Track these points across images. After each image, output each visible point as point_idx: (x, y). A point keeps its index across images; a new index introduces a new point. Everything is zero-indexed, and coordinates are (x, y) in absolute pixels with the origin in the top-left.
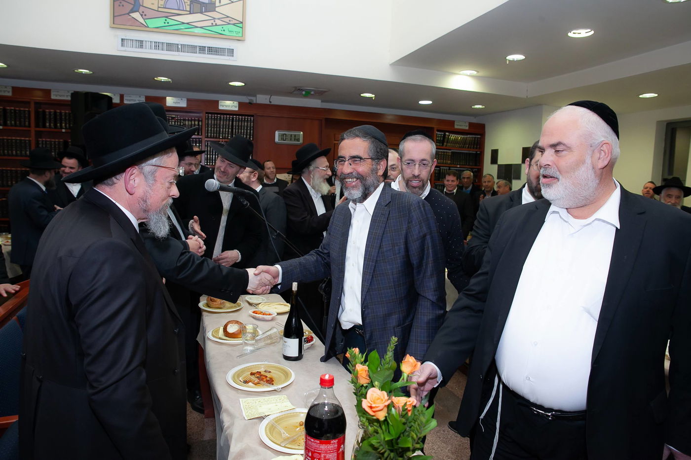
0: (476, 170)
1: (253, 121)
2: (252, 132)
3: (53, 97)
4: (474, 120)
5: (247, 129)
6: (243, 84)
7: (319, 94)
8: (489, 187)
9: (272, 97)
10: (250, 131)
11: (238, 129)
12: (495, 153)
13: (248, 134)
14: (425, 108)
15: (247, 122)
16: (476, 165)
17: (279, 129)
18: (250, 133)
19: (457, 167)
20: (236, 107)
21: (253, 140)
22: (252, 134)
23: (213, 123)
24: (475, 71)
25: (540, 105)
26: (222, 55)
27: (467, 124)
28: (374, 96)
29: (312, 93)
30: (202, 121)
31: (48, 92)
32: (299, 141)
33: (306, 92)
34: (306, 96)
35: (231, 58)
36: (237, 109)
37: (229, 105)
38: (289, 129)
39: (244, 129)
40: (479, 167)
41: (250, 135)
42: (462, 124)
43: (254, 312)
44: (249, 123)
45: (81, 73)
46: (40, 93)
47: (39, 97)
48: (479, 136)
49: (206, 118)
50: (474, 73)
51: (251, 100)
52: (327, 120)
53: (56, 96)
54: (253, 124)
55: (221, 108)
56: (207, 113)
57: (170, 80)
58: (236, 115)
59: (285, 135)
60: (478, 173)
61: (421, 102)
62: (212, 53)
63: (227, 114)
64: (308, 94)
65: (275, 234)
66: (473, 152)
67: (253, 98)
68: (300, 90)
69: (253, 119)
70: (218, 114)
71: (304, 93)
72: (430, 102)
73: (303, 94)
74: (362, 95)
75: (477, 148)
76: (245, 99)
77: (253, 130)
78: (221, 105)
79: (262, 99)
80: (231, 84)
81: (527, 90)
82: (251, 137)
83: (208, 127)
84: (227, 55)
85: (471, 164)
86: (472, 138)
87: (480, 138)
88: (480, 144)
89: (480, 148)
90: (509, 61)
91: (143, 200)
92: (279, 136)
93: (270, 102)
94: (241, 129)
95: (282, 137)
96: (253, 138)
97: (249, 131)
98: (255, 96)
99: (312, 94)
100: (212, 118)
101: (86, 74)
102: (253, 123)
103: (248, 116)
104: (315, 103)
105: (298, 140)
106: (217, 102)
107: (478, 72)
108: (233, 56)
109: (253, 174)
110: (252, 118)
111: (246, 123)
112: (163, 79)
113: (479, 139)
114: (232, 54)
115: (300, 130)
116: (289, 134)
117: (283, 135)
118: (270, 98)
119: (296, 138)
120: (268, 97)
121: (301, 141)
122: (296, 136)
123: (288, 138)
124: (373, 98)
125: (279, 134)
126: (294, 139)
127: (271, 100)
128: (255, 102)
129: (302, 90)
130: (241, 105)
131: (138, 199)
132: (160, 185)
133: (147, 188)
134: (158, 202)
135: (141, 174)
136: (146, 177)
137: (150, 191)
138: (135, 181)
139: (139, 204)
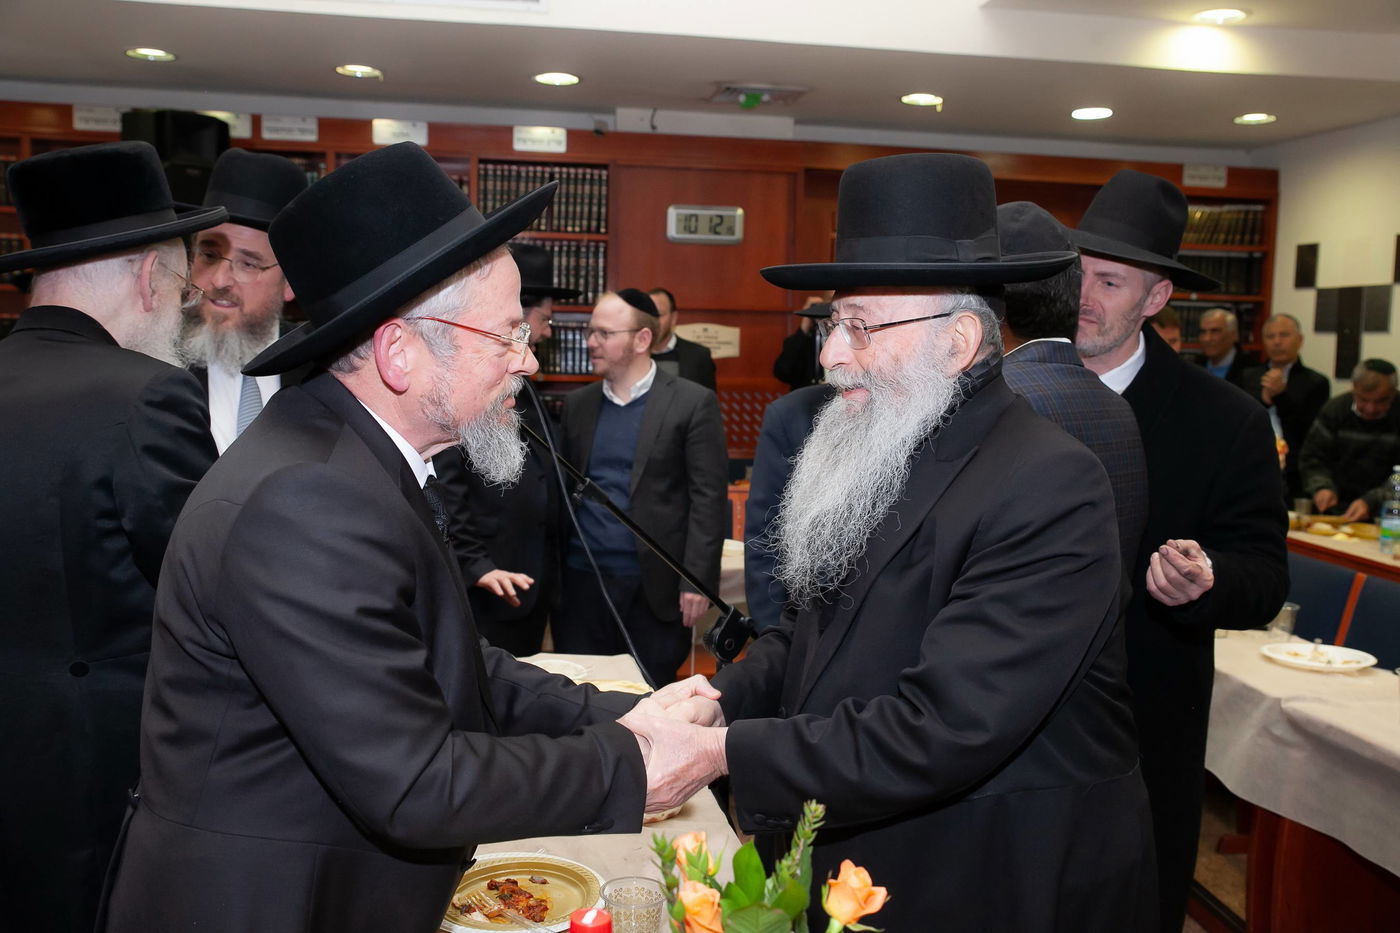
0: (1250, 306)
1: (607, 181)
2: (603, 210)
3: (79, 125)
4: (1243, 160)
5: (591, 204)
6: (574, 80)
7: (784, 99)
8: (1283, 352)
9: (658, 112)
10: (599, 208)
11: (567, 203)
12: (1308, 258)
13: (595, 216)
14: (1091, 131)
15: (592, 185)
16: (1248, 292)
17: (679, 200)
18: (599, 213)
19: (1189, 300)
20: (559, 143)
21: (606, 233)
22: (603, 216)
23: (498, 188)
24: (1242, 10)
27: (1223, 173)
28: (939, 101)
29: (766, 98)
30: (468, 183)
31: (65, 111)
32: (733, 233)
33: (747, 96)
34: (748, 108)
36: (561, 148)
37: (542, 138)
38: (708, 204)
39: (582, 203)
40: (1258, 298)
41: (599, 220)
42: (1204, 174)
44: (596, 188)
45: (145, 61)
46: (47, 116)
47: (44, 125)
48: (1260, 208)
49: (479, 175)
50: (1237, 15)
51: (602, 122)
52: (811, 173)
53: (87, 121)
54: (608, 191)
55: (518, 146)
56: (482, 161)
57: (377, 73)
58: (561, 165)
59: (693, 219)
60: (1254, 314)
61: (1080, 114)
63: (535, 164)
64: (755, 102)
66: (1238, 253)
67: (607, 119)
68: (731, 90)
69: (608, 176)
70: (510, 163)
71: (742, 98)
72: (1103, 113)
73: (738, 103)
74: (906, 99)
75: (1251, 242)
76: (585, 122)
77: (607, 205)
78: (519, 139)
79: (630, 120)
80: (541, 78)
82: (603, 224)
83: (485, 199)
85: (1233, 288)
86: (1239, 212)
87: (1263, 212)
88: (1261, 230)
89: (1261, 242)
91: (433, 402)
92: (678, 220)
93: (654, 127)
94: (575, 204)
95: (688, 224)
96: (606, 227)
97: (595, 209)
98: (612, 112)
99: (767, 103)
100: (495, 175)
101: (157, 63)
102: (607, 186)
103: (593, 166)
104: (775, 127)
105: (731, 231)
106: (508, 131)
107: (1249, 12)
109: (640, 333)
110: (604, 173)
111: (587, 187)
112: (359, 70)
113: (1259, 216)
115: (734, 204)
116: (705, 216)
117: (688, 218)
118: (653, 117)
119: (726, 224)
120: (647, 113)
121: (739, 234)
122: (725, 220)
123: (704, 225)
124: (939, 109)
125: (678, 215)
126: (718, 229)
127: (656, 122)
128: (611, 128)
129: (735, 90)
130: (573, 136)
131: (421, 400)
132: (474, 355)
133: (439, 370)
134: (475, 399)
135: (417, 336)
136: (429, 343)
137: (448, 375)
138: (405, 357)
139: (424, 412)
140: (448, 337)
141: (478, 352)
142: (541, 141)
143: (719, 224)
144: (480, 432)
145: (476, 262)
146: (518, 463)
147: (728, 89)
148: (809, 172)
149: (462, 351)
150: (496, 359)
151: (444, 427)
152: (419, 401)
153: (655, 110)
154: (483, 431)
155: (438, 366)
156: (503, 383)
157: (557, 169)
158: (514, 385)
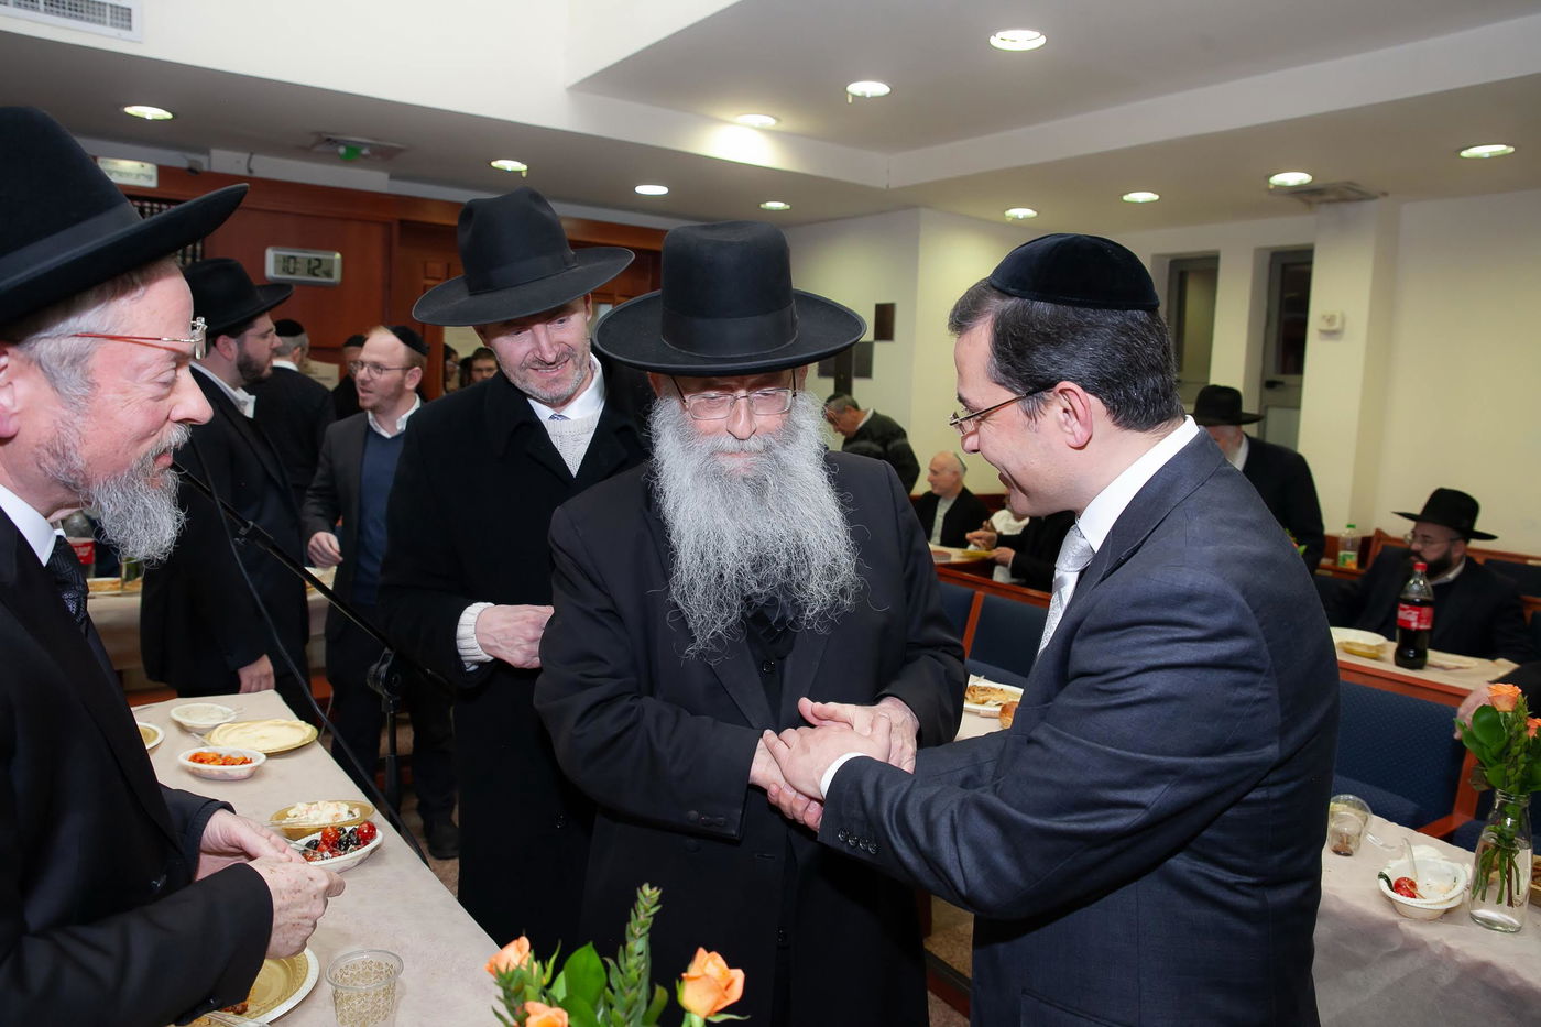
6: (168, 116)
7: (384, 155)
9: (255, 157)
14: (650, 205)
17: (276, 243)
20: (149, 178)
24: (775, 118)
25: (916, 206)
26: (93, 21)
28: (524, 167)
29: (365, 151)
32: (331, 276)
33: (347, 148)
34: (347, 160)
35: (124, 33)
36: (153, 184)
37: (131, 171)
38: (304, 246)
43: (195, 758)
50: (769, 122)
51: (196, 161)
52: (404, 224)
58: (152, 200)
59: (291, 270)
61: (642, 190)
62: (61, 10)
64: (354, 154)
65: (243, 531)
67: (202, 159)
68: (332, 141)
71: (342, 150)
72: (661, 190)
73: (339, 154)
74: (494, 164)
76: (177, 160)
79: (225, 161)
80: (132, 110)
81: (888, 171)
84: (112, 25)
90: (854, 96)
91: (55, 454)
92: (277, 261)
93: (250, 171)
95: (286, 264)
98: (207, 152)
99: (365, 157)
104: (373, 180)
105: (329, 274)
107: (778, 120)
108: (130, 28)
114: (126, 23)
115: (332, 248)
116: (303, 258)
117: (287, 259)
118: (250, 160)
119: (324, 267)
120: (243, 157)
121: (337, 277)
122: (323, 262)
123: (303, 267)
124: (524, 175)
125: (276, 256)
126: (317, 271)
127: (254, 165)
128: (205, 168)
129: (335, 141)
130: (164, 172)
131: (37, 450)
132: (118, 397)
133: (66, 413)
134: (117, 452)
135: (33, 364)
136: (52, 379)
137: (78, 420)
138: (13, 393)
139: (40, 467)
140: (79, 370)
141: (125, 392)
142: (128, 174)
143: (319, 267)
144: (120, 495)
145: (126, 277)
146: (167, 537)
147: (329, 140)
148: (402, 222)
149: (101, 391)
150: (152, 403)
151: (69, 487)
152: (33, 452)
153: (252, 154)
154: (123, 493)
155: (66, 408)
156: (159, 434)
157: (147, 204)
158: (176, 436)
